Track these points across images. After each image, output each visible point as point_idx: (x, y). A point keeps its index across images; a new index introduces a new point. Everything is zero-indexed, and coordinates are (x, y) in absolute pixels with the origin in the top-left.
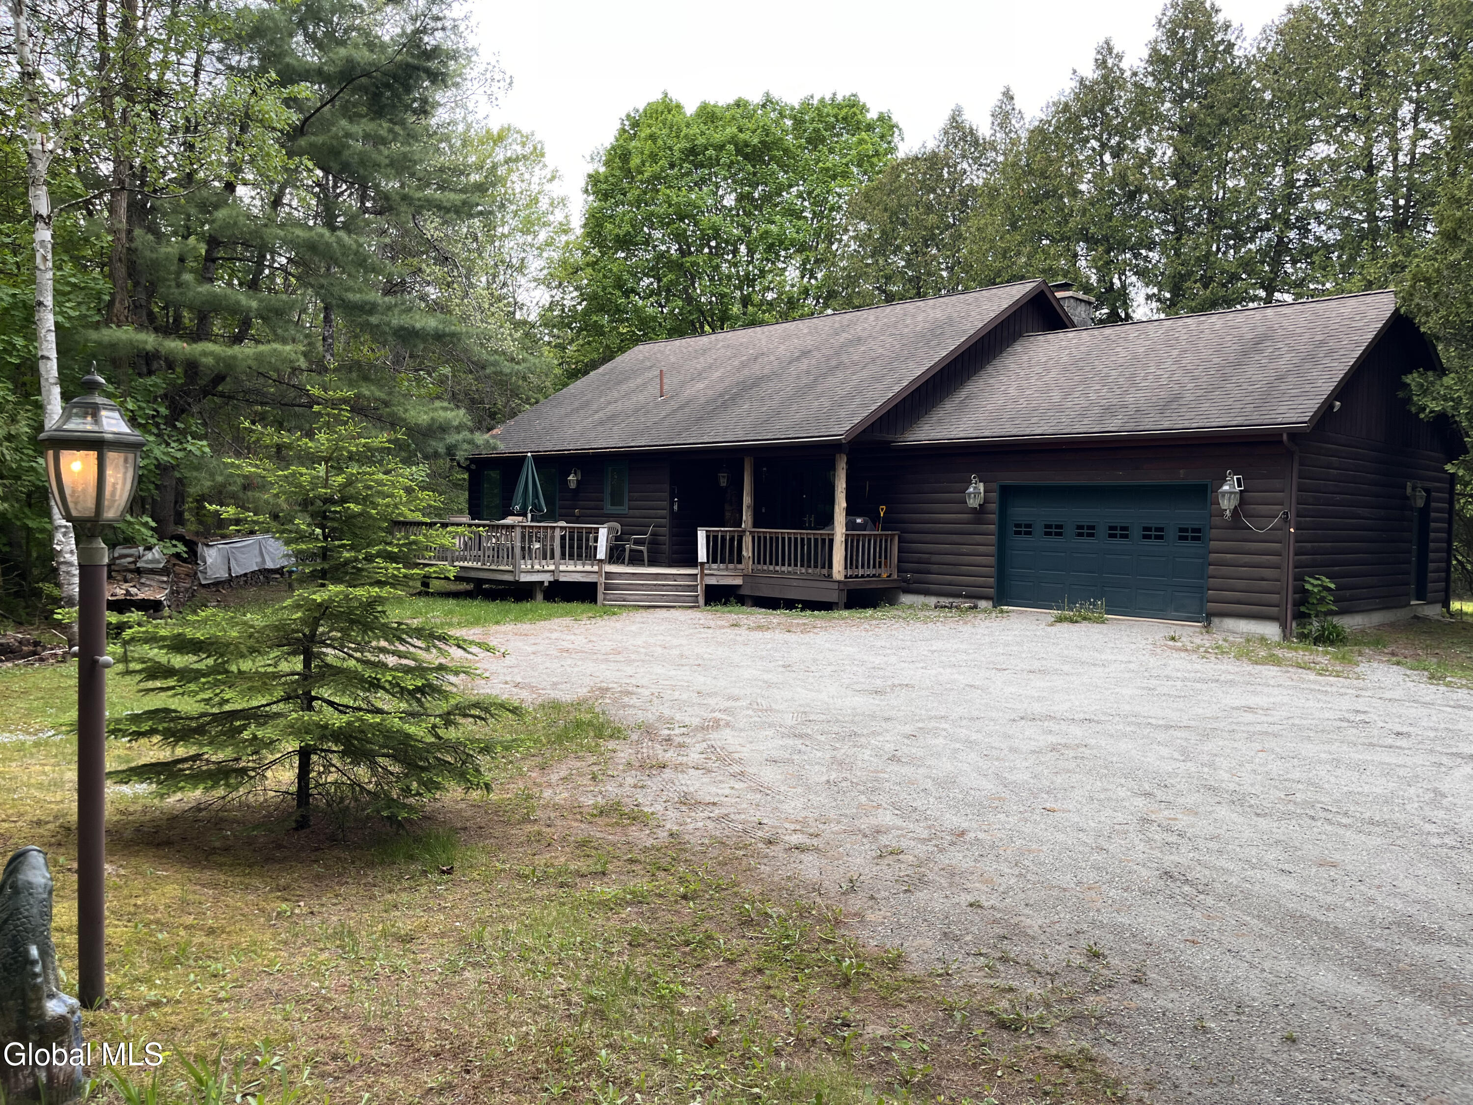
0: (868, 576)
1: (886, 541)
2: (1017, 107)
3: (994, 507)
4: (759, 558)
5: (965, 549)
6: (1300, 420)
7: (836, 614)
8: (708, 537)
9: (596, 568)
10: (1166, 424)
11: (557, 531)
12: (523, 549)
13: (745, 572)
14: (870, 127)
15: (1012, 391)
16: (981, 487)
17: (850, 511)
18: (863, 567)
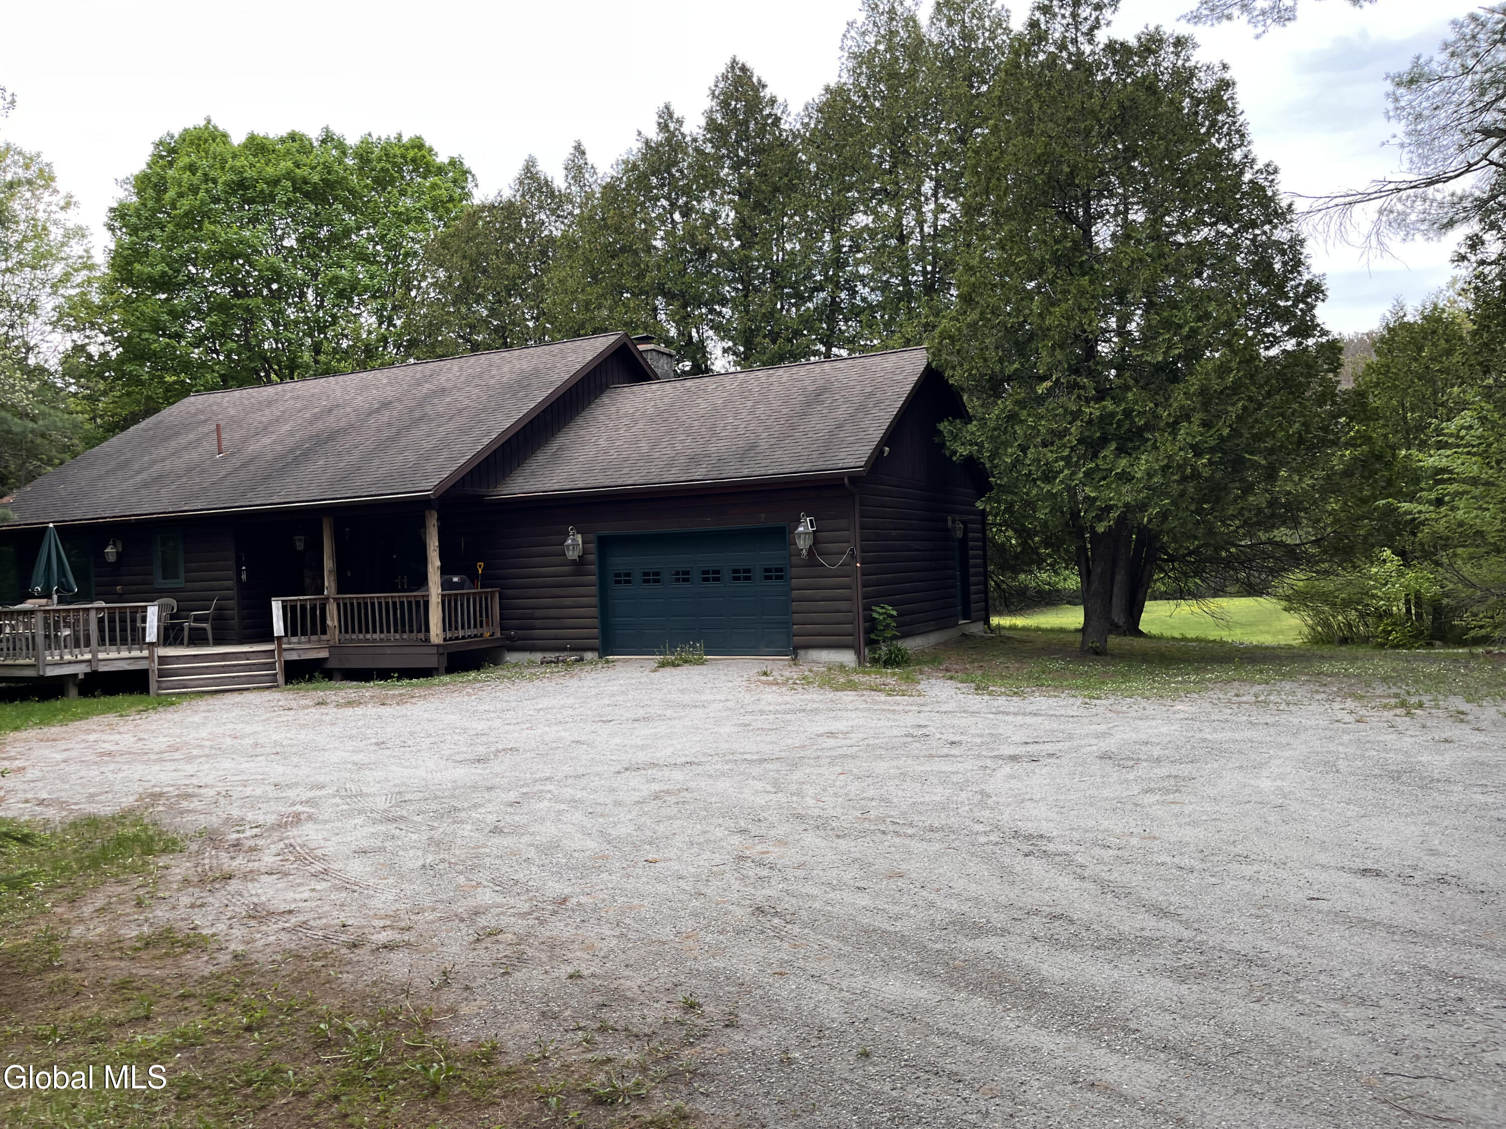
0: (469, 636)
1: (486, 599)
2: (590, 161)
3: (592, 557)
4: (346, 627)
5: (568, 601)
6: (858, 464)
7: (436, 680)
8: (284, 608)
9: (146, 653)
10: (746, 472)
11: (93, 614)
12: (47, 637)
13: (331, 643)
14: (440, 170)
15: (603, 442)
16: (579, 538)
17: (445, 570)
18: (463, 628)
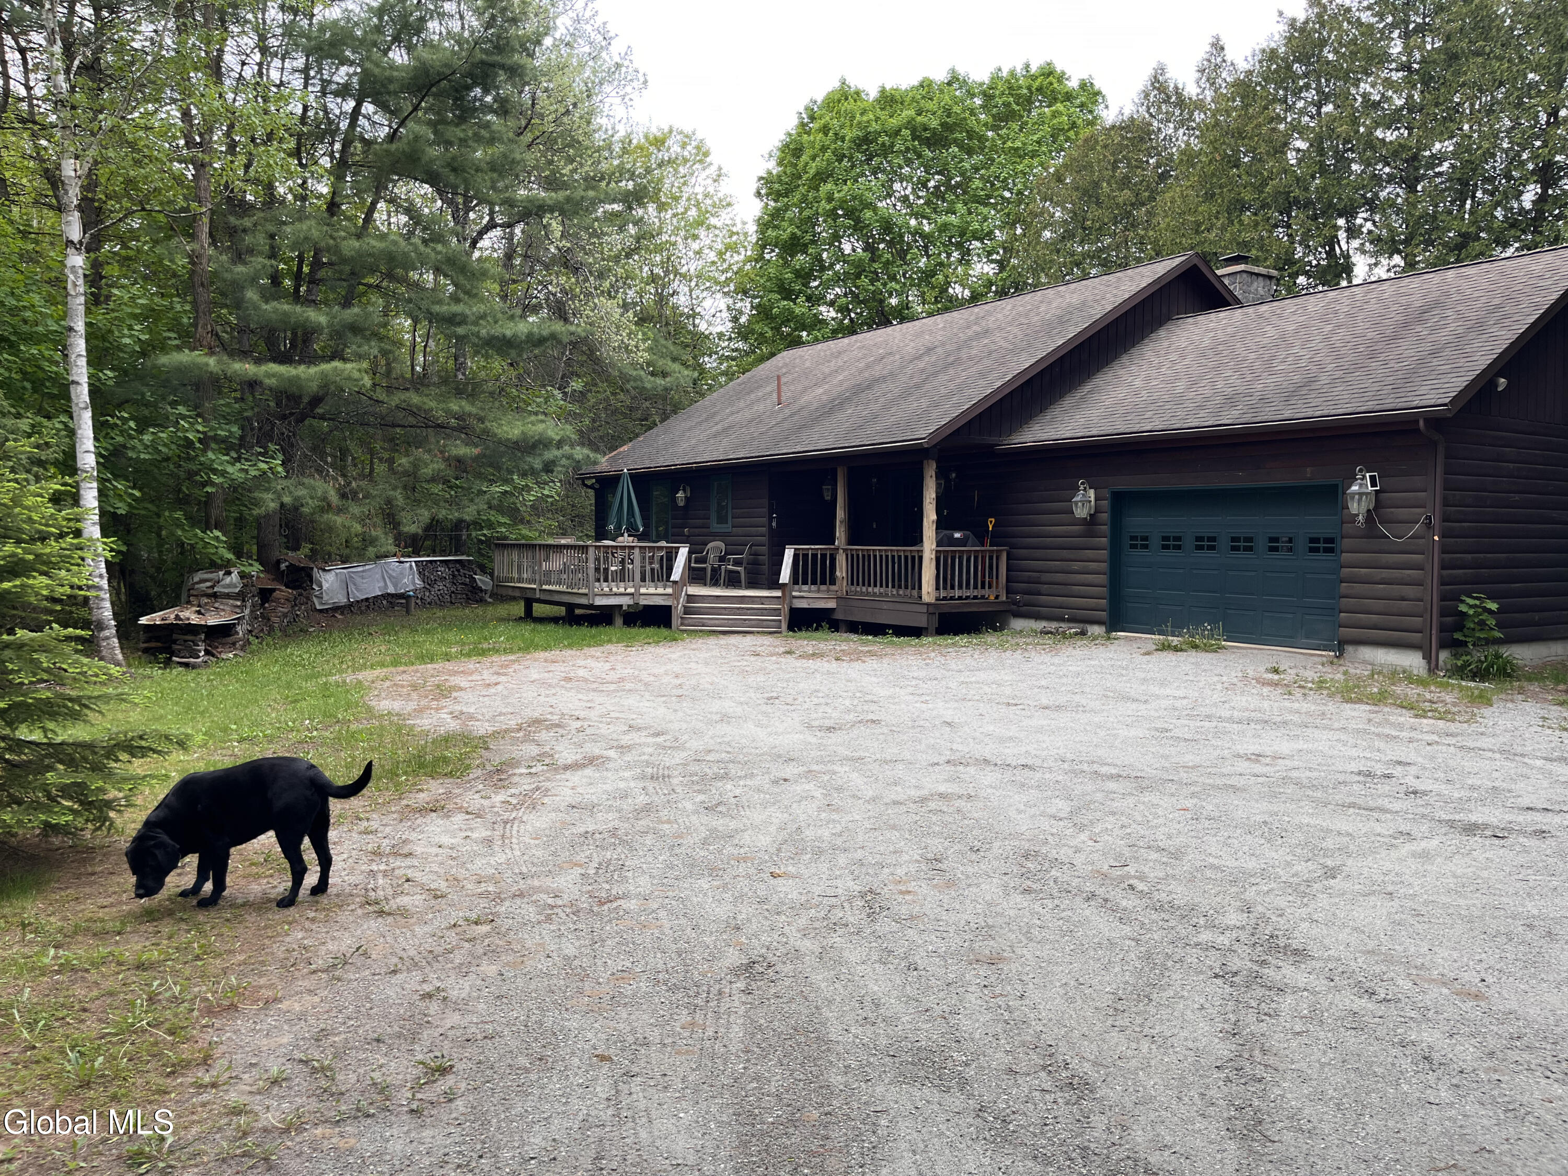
0: (967, 598)
1: (991, 558)
2: (1229, 58)
3: (1105, 517)
4: (853, 580)
5: (1076, 566)
6: (1440, 402)
7: (925, 640)
8: (796, 557)
9: (669, 590)
10: (1287, 414)
12: (597, 570)
13: (839, 594)
14: (1069, 97)
15: (1138, 383)
16: (1092, 493)
18: (960, 587)
